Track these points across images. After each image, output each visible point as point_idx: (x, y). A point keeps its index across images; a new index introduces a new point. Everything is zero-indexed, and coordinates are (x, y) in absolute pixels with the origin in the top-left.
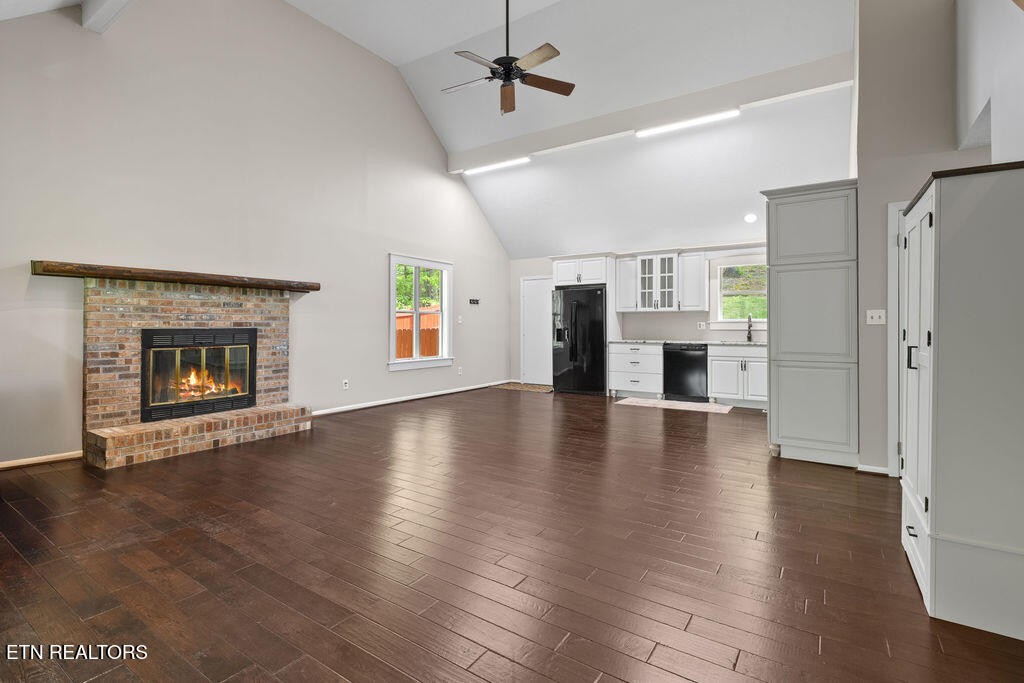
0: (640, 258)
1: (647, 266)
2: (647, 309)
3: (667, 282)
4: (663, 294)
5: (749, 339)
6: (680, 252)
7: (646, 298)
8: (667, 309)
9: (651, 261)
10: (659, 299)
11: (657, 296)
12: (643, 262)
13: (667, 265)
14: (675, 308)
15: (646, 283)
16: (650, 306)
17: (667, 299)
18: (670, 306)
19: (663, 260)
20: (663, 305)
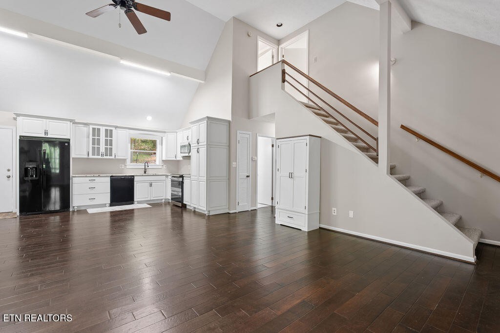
0: (91, 127)
1: (96, 132)
2: (96, 157)
3: (109, 143)
4: (106, 149)
5: (145, 172)
6: (116, 127)
7: (96, 151)
8: (108, 157)
9: (99, 130)
10: (104, 151)
11: (102, 149)
12: (94, 129)
13: (109, 133)
14: (113, 157)
15: (96, 142)
16: (98, 155)
17: (109, 151)
18: (111, 155)
19: (106, 130)
20: (106, 155)
